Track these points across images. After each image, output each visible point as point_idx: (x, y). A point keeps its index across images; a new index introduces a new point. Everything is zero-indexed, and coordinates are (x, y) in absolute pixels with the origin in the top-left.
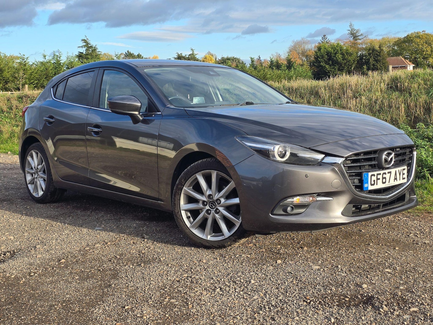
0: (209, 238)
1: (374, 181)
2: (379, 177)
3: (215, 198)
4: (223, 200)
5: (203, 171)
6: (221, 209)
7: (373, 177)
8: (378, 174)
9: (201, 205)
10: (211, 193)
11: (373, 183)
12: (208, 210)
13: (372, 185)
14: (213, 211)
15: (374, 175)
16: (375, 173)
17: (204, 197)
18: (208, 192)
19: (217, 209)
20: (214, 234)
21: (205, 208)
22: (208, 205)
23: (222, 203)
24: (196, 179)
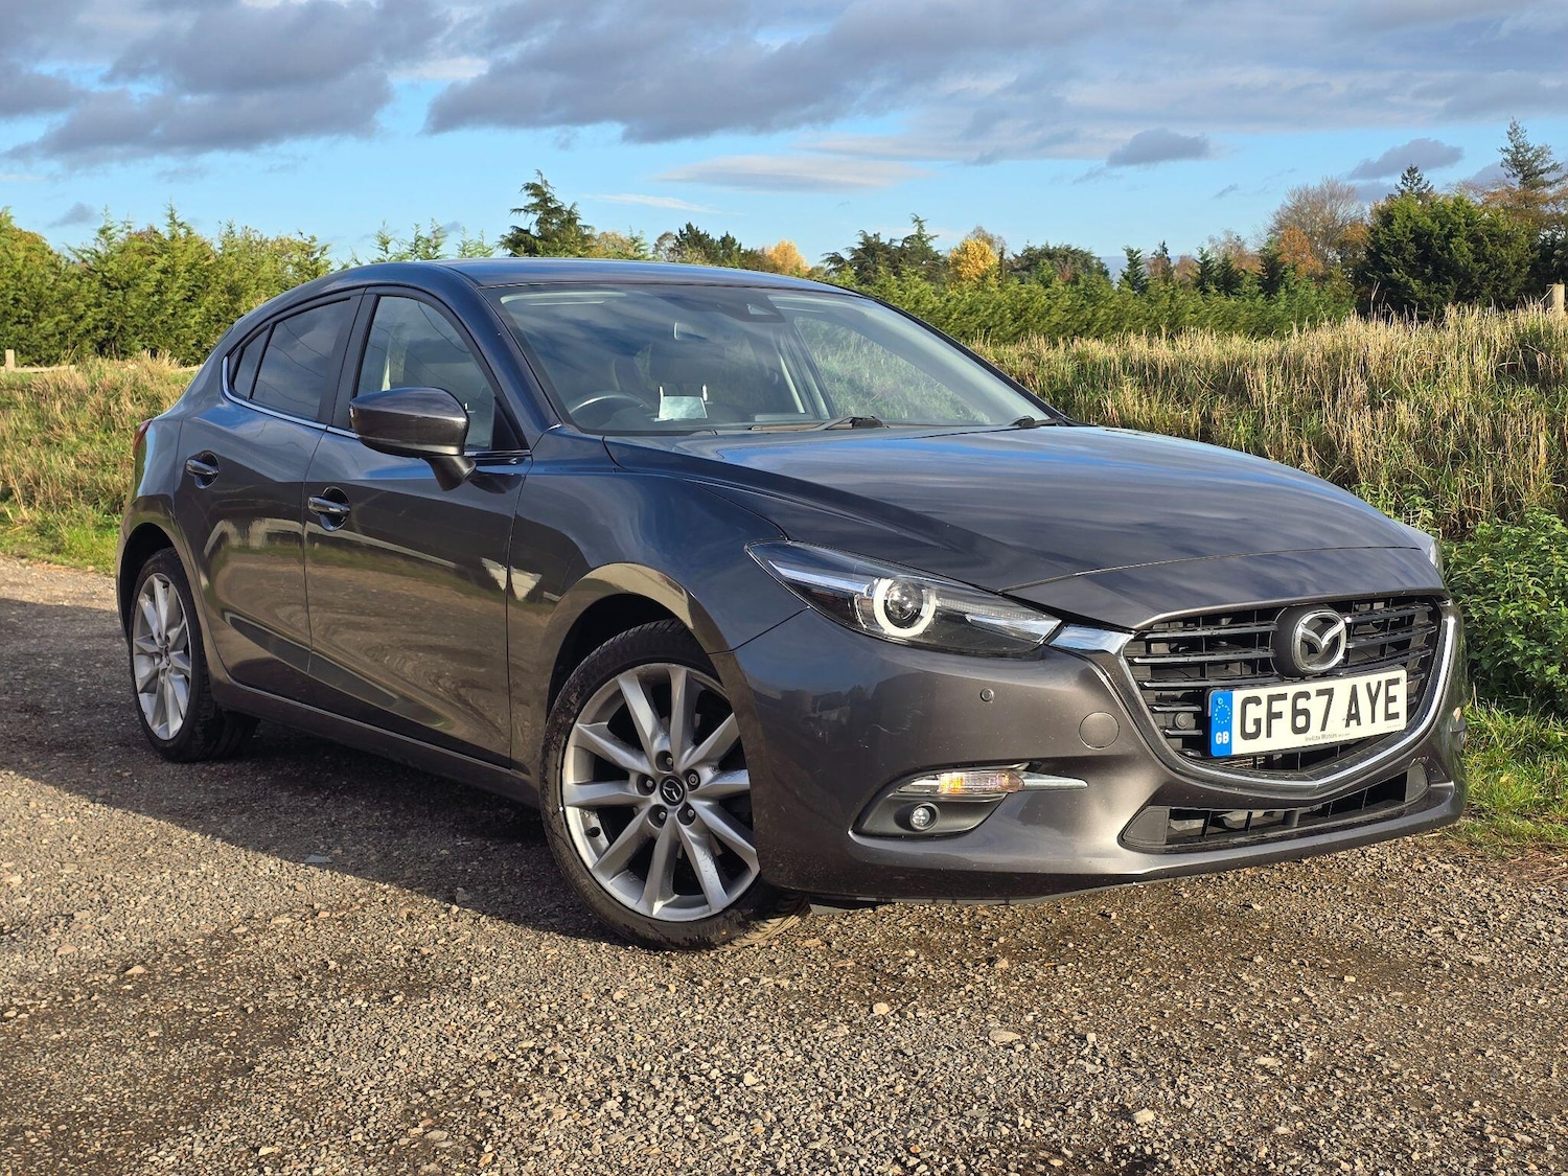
0: (658, 908)
1: (1257, 722)
2: (1277, 706)
3: (683, 763)
4: (707, 774)
5: (642, 667)
6: (701, 807)
7: (1251, 707)
8: (1272, 699)
9: (632, 790)
10: (667, 747)
11: (1250, 728)
12: (657, 809)
13: (1245, 736)
14: (673, 815)
15: (1257, 701)
16: (1263, 693)
17: (645, 759)
18: (658, 745)
19: (688, 807)
20: (676, 896)
21: (648, 800)
22: (657, 791)
23: (702, 784)
24: (619, 694)
